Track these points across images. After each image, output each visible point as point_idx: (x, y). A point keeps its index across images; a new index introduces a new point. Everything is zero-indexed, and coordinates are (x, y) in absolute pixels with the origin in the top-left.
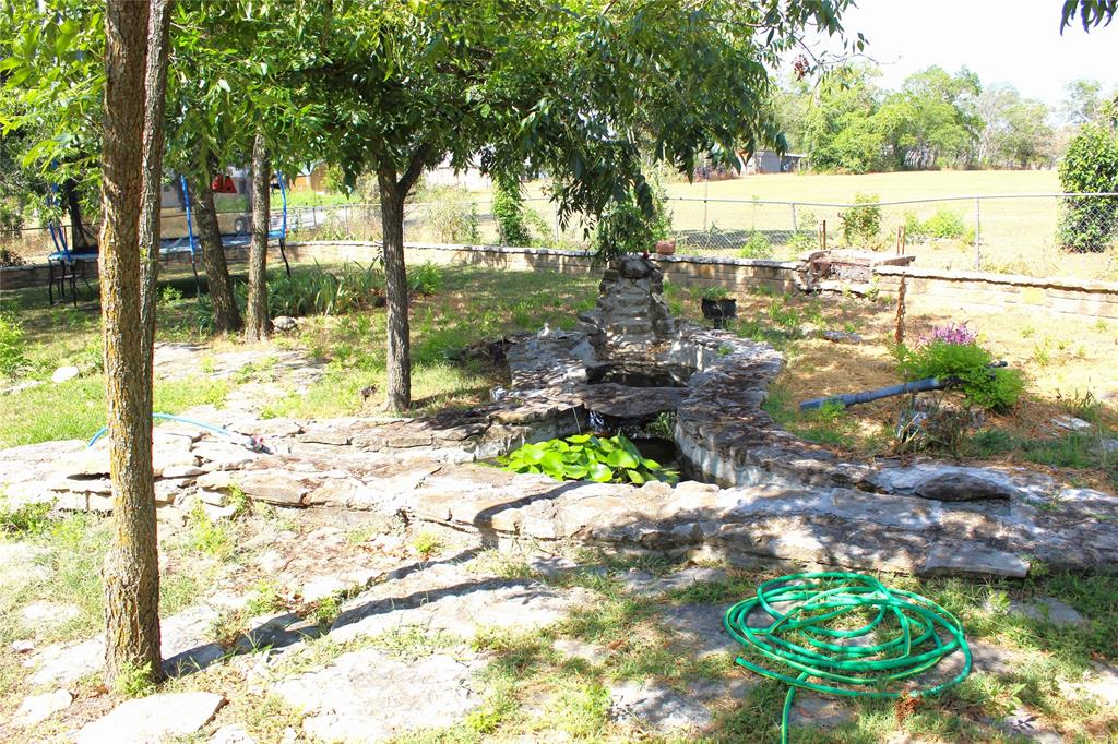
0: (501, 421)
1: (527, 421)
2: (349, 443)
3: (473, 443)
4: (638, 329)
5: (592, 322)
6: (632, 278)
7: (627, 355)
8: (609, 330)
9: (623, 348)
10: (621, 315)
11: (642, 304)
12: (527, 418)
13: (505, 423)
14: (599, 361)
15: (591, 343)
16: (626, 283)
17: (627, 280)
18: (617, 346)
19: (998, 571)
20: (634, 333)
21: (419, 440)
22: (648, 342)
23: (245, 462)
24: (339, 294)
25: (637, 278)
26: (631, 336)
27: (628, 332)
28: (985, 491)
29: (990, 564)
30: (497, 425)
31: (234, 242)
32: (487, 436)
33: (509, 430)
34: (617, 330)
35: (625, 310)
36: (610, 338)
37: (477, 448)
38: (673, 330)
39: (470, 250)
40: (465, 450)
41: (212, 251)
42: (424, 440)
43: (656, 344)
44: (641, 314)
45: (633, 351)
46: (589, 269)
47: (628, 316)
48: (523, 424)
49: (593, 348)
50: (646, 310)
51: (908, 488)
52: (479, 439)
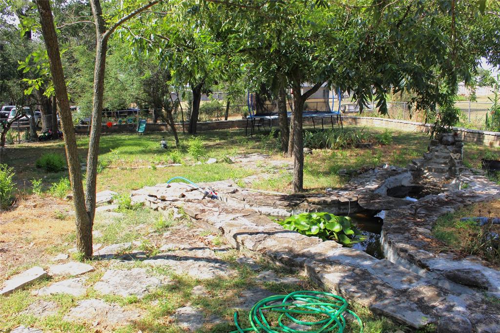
0: (308, 201)
1: (319, 203)
2: (244, 200)
3: (291, 209)
4: (440, 170)
5: (416, 164)
6: (445, 145)
7: (430, 182)
8: (426, 169)
9: (429, 179)
10: (435, 163)
11: (447, 158)
12: (319, 202)
13: (309, 203)
14: (412, 183)
15: (412, 174)
16: (442, 147)
17: (443, 146)
18: (426, 178)
19: (406, 320)
20: (438, 172)
21: (268, 203)
22: (443, 177)
23: (195, 199)
24: (337, 140)
25: (448, 145)
26: (436, 173)
27: (435, 172)
28: (477, 283)
29: (404, 316)
30: (306, 203)
31: (314, 115)
32: (299, 207)
33: (310, 206)
34: (430, 170)
35: (438, 160)
36: (425, 173)
37: (293, 211)
38: (458, 173)
39: (424, 126)
40: (287, 211)
41: (282, 118)
42: (270, 204)
43: (447, 179)
44: (445, 163)
45: (434, 181)
46: (475, 139)
47: (438, 163)
48: (317, 204)
49: (412, 177)
50: (448, 162)
51: (439, 270)
52: (294, 207)
